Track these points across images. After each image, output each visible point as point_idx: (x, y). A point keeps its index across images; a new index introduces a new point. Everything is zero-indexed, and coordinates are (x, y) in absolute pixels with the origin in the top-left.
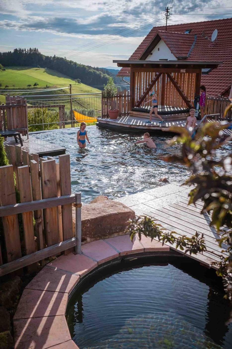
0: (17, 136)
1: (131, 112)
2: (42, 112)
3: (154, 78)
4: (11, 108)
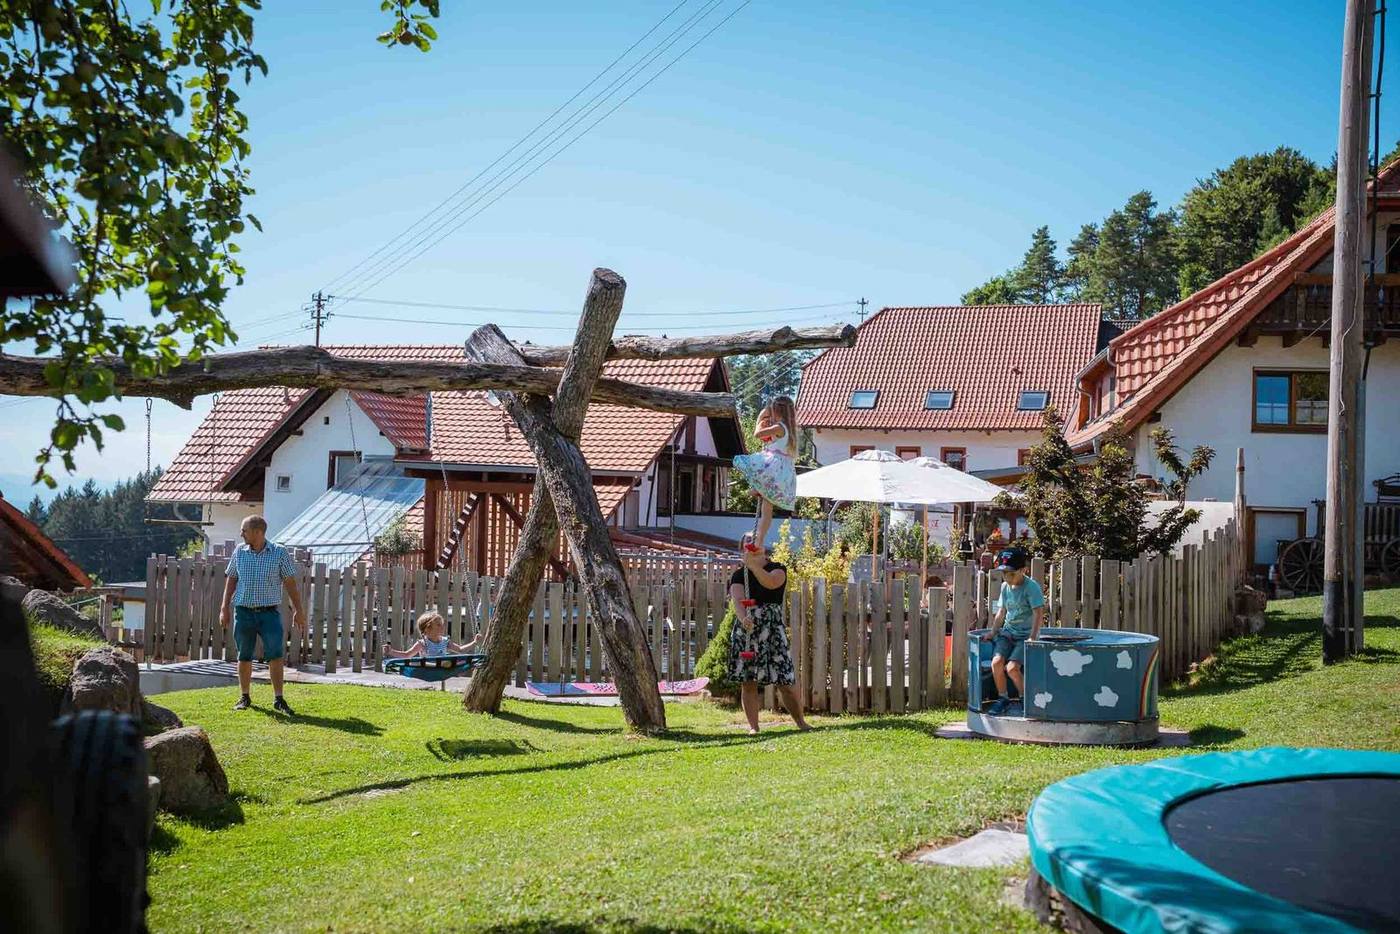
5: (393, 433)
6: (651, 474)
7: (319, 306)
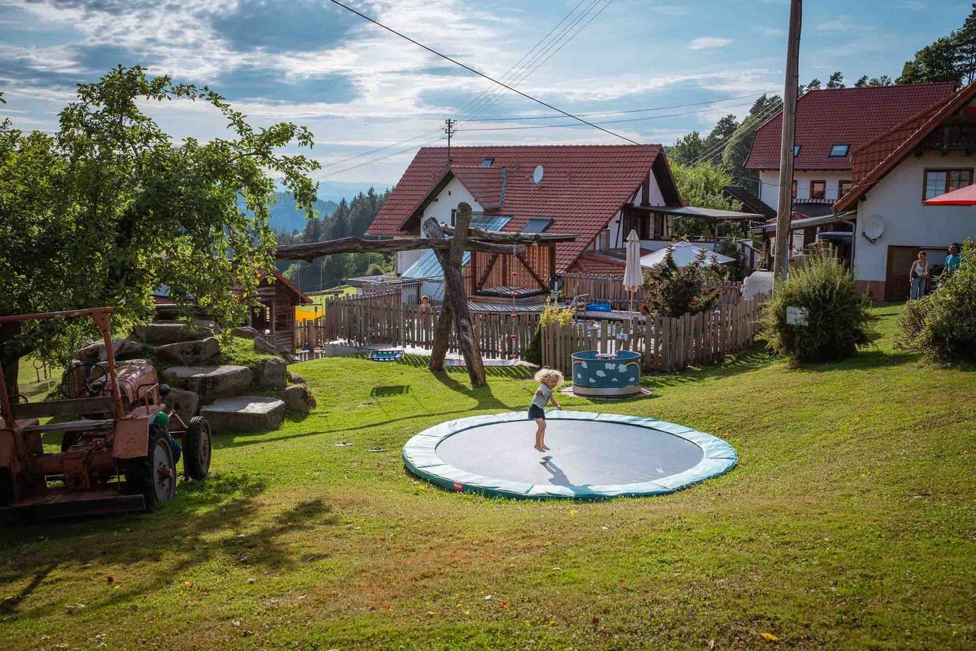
1: (474, 297)
5: (481, 200)
6: (618, 219)
7: (449, 126)
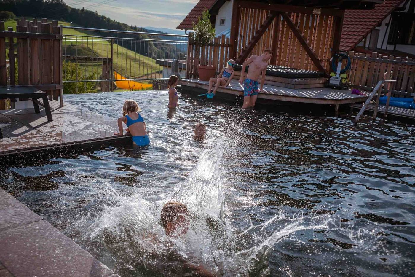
0: (41, 100)
2: (71, 71)
3: (264, 22)
4: (28, 39)
